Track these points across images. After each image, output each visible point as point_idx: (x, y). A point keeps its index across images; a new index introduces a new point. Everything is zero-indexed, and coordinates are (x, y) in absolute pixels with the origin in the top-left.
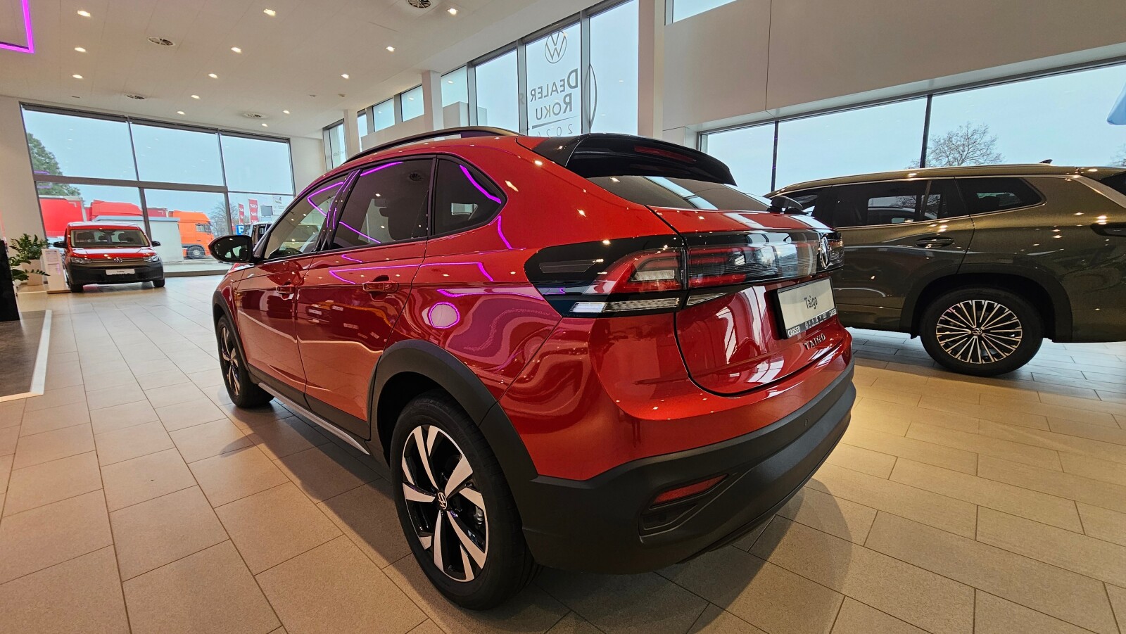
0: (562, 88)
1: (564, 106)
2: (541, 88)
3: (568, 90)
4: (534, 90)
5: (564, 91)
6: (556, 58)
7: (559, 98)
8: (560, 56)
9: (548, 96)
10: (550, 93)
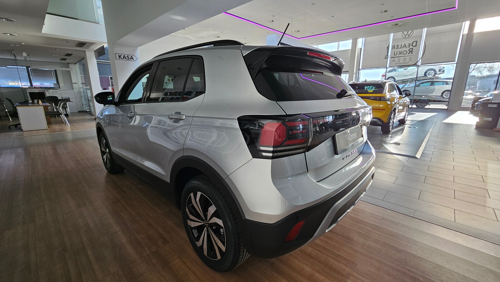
0: (409, 46)
1: (408, 52)
2: (398, 45)
3: (411, 47)
4: (395, 46)
5: (409, 47)
6: (407, 36)
7: (407, 49)
8: (410, 36)
9: (401, 48)
10: (402, 47)
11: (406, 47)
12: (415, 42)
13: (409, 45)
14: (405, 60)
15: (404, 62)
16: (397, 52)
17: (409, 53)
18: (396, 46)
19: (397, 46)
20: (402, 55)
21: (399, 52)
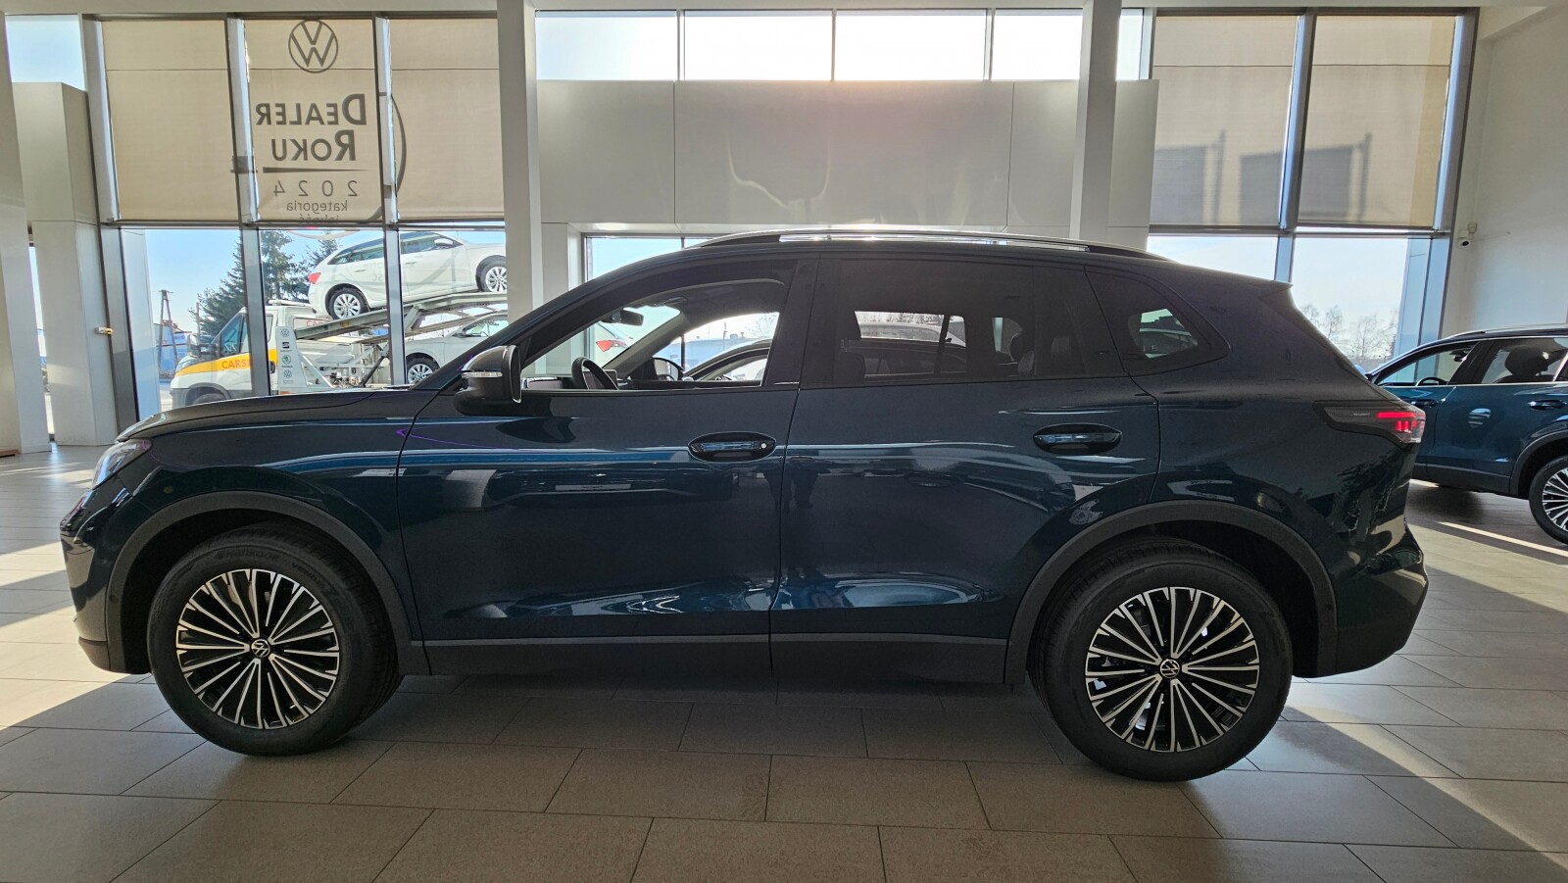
0: (332, 119)
1: (336, 149)
2: (283, 106)
5: (336, 122)
6: (315, 63)
7: (329, 133)
8: (326, 65)
9: (298, 122)
10: (304, 119)
11: (322, 123)
12: (355, 102)
13: (332, 110)
14: (327, 190)
15: (327, 200)
16: (284, 142)
17: (340, 158)
18: (274, 110)
19: (280, 110)
20: (312, 163)
21: (294, 141)
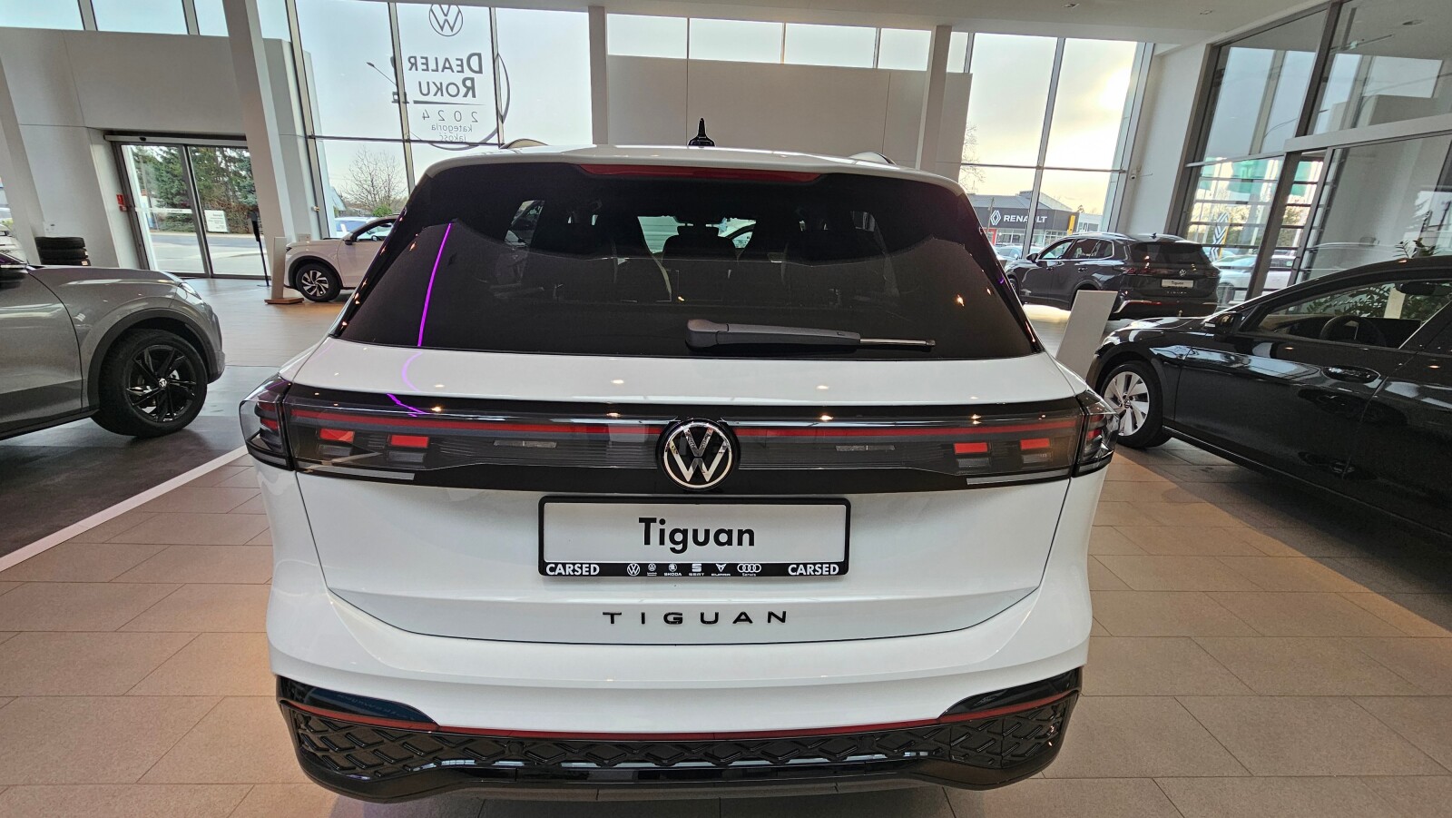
0: (459, 68)
1: (463, 90)
2: (426, 59)
3: (468, 73)
5: (462, 72)
6: (447, 30)
7: (458, 78)
8: (455, 31)
9: (437, 70)
10: (440, 68)
11: (453, 71)
12: (476, 58)
13: (459, 63)
14: (458, 117)
15: (458, 124)
16: (428, 83)
17: (465, 96)
18: (420, 61)
19: (424, 61)
20: (446, 98)
21: (434, 83)
